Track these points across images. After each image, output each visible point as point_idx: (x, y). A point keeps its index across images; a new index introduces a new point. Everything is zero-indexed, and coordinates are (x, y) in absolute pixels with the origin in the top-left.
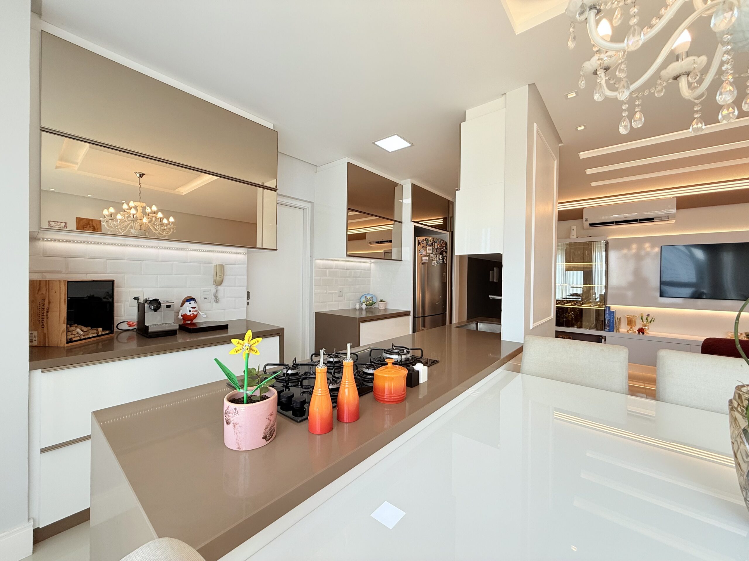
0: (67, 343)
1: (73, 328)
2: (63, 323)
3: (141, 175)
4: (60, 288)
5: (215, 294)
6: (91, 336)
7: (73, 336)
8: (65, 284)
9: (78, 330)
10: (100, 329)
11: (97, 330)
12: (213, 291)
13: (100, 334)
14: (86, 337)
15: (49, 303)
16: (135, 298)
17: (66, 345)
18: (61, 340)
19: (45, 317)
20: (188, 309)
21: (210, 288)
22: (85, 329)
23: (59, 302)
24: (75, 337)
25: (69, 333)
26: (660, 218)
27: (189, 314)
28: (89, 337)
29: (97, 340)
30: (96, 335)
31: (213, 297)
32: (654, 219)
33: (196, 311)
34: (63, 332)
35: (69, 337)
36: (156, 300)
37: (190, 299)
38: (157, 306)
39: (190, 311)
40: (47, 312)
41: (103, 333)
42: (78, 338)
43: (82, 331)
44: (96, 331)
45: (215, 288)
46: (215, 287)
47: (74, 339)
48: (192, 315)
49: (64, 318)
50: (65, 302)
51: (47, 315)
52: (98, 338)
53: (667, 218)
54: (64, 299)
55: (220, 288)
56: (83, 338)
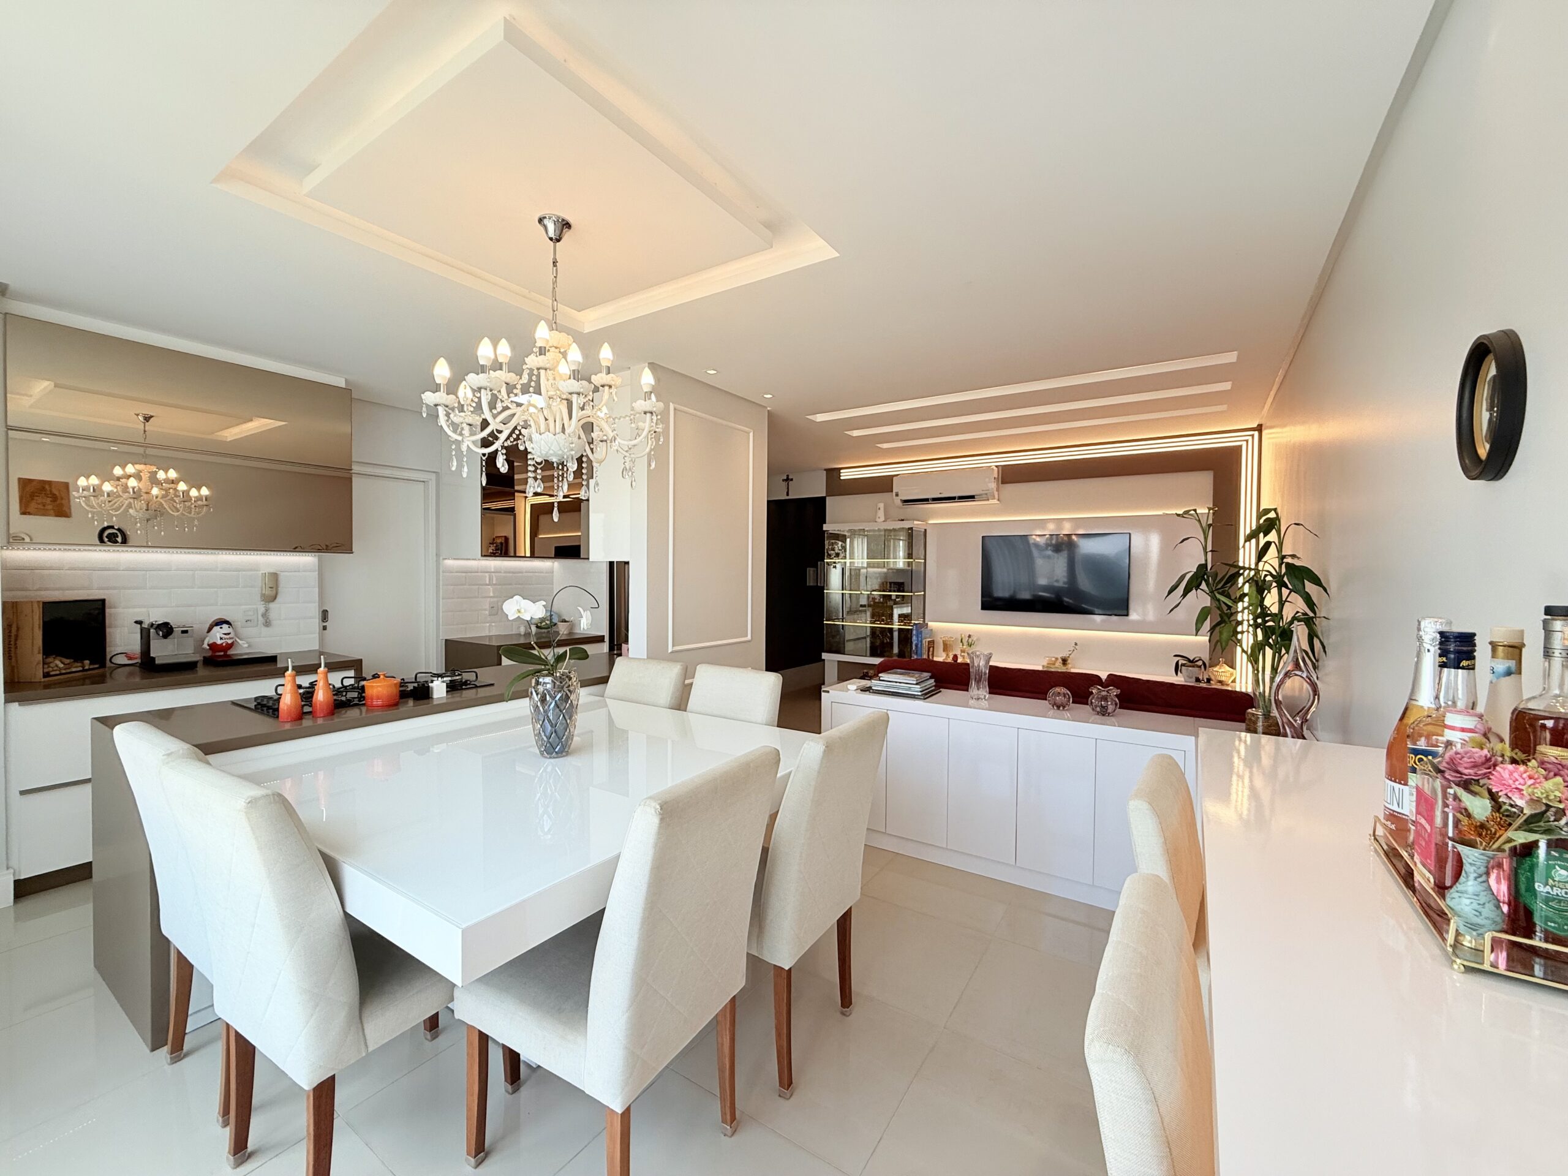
0: (44, 676)
1: (50, 660)
2: (38, 653)
4: (34, 610)
5: (265, 615)
6: (74, 670)
7: (51, 669)
8: (39, 606)
9: (58, 662)
10: (87, 662)
11: (83, 663)
12: (262, 609)
13: (87, 667)
14: (68, 671)
15: (18, 629)
16: (136, 622)
17: (43, 680)
18: (36, 674)
19: (12, 646)
20: (218, 636)
21: (254, 606)
22: (67, 661)
23: (32, 628)
24: (53, 671)
25: (46, 666)
26: (981, 496)
27: (219, 642)
28: (71, 671)
29: (82, 675)
30: (81, 669)
31: (260, 618)
32: (976, 497)
33: (230, 638)
34: (38, 663)
35: (46, 670)
36: (166, 624)
37: (220, 623)
38: (167, 631)
39: (221, 639)
40: (16, 640)
41: (92, 667)
42: (58, 672)
43: (62, 663)
44: (79, 664)
45: (265, 606)
46: (264, 604)
47: (52, 673)
48: (224, 644)
49: (39, 648)
50: (39, 628)
51: (16, 644)
52: (85, 673)
54: (38, 623)
55: (272, 605)
56: (64, 671)
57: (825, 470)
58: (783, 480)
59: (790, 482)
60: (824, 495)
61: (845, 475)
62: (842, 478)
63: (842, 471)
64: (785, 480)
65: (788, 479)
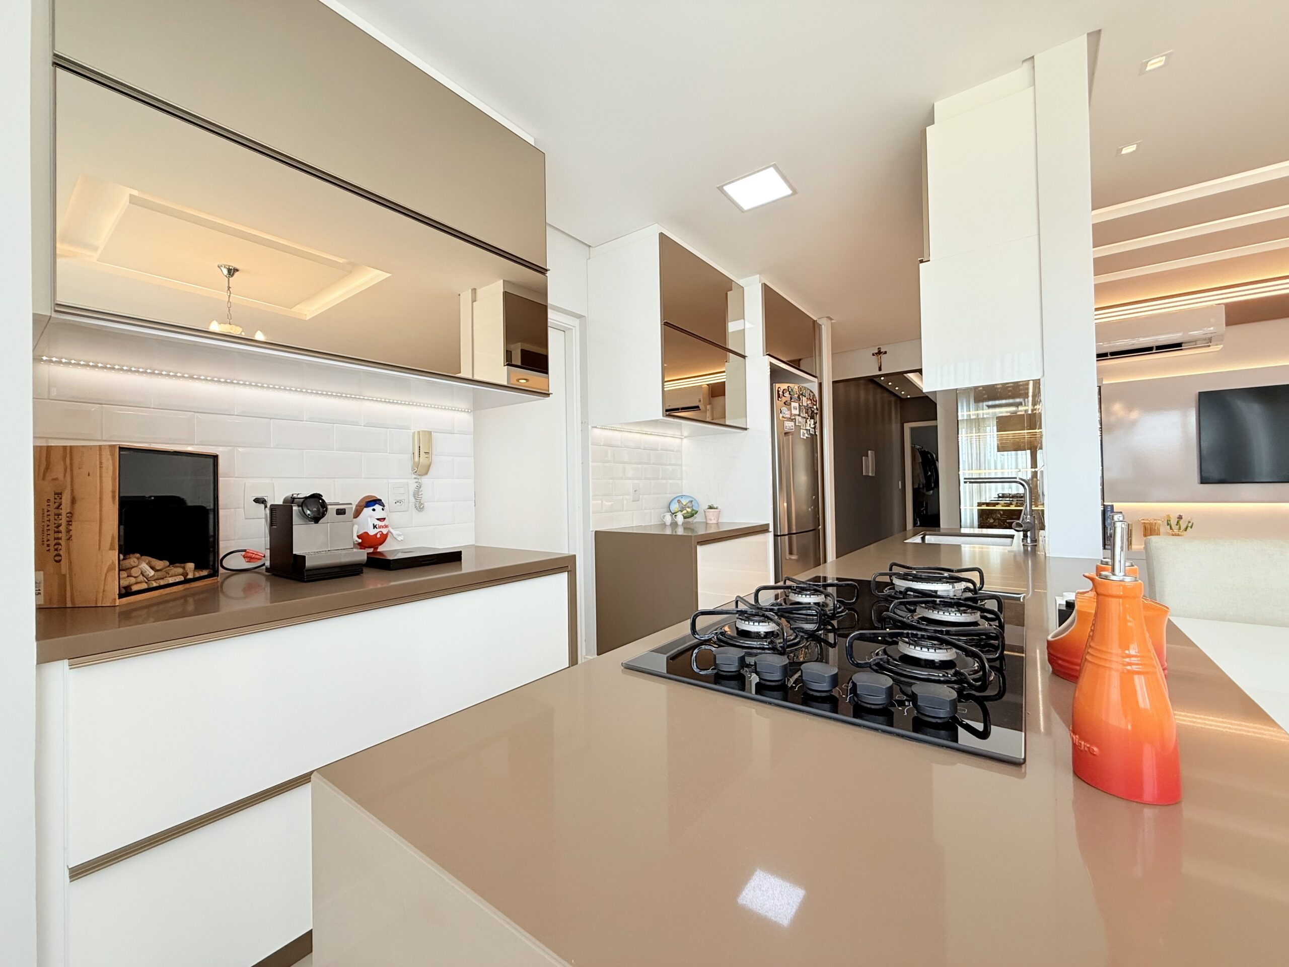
0: (121, 596)
1: (133, 560)
2: (110, 549)
3: (232, 272)
4: (101, 463)
5: (417, 494)
6: (171, 580)
7: (133, 580)
8: (113, 455)
9: (144, 566)
10: (191, 566)
11: (184, 568)
12: (413, 486)
13: (190, 576)
14: (162, 583)
15: (73, 501)
16: (257, 501)
17: (118, 602)
18: (104, 591)
19: (63, 535)
20: (368, 522)
21: (405, 481)
22: (159, 564)
23: (98, 500)
24: (137, 583)
25: (124, 574)
26: (1194, 343)
27: (372, 532)
28: (166, 583)
29: (185, 590)
30: (182, 578)
31: (412, 499)
32: (1183, 345)
33: (386, 526)
34: (111, 568)
35: (125, 583)
36: (316, 497)
37: (372, 502)
38: (318, 510)
39: (375, 527)
40: (69, 523)
41: (197, 575)
42: (144, 586)
43: (152, 568)
44: (180, 570)
45: (416, 480)
46: (415, 478)
47: (135, 588)
48: (378, 536)
49: (113, 538)
50: (114, 497)
51: (69, 531)
52: (187, 586)
53: (1208, 341)
54: (110, 488)
55: (425, 480)
56: (155, 584)
64: (876, 353)
65: (879, 353)
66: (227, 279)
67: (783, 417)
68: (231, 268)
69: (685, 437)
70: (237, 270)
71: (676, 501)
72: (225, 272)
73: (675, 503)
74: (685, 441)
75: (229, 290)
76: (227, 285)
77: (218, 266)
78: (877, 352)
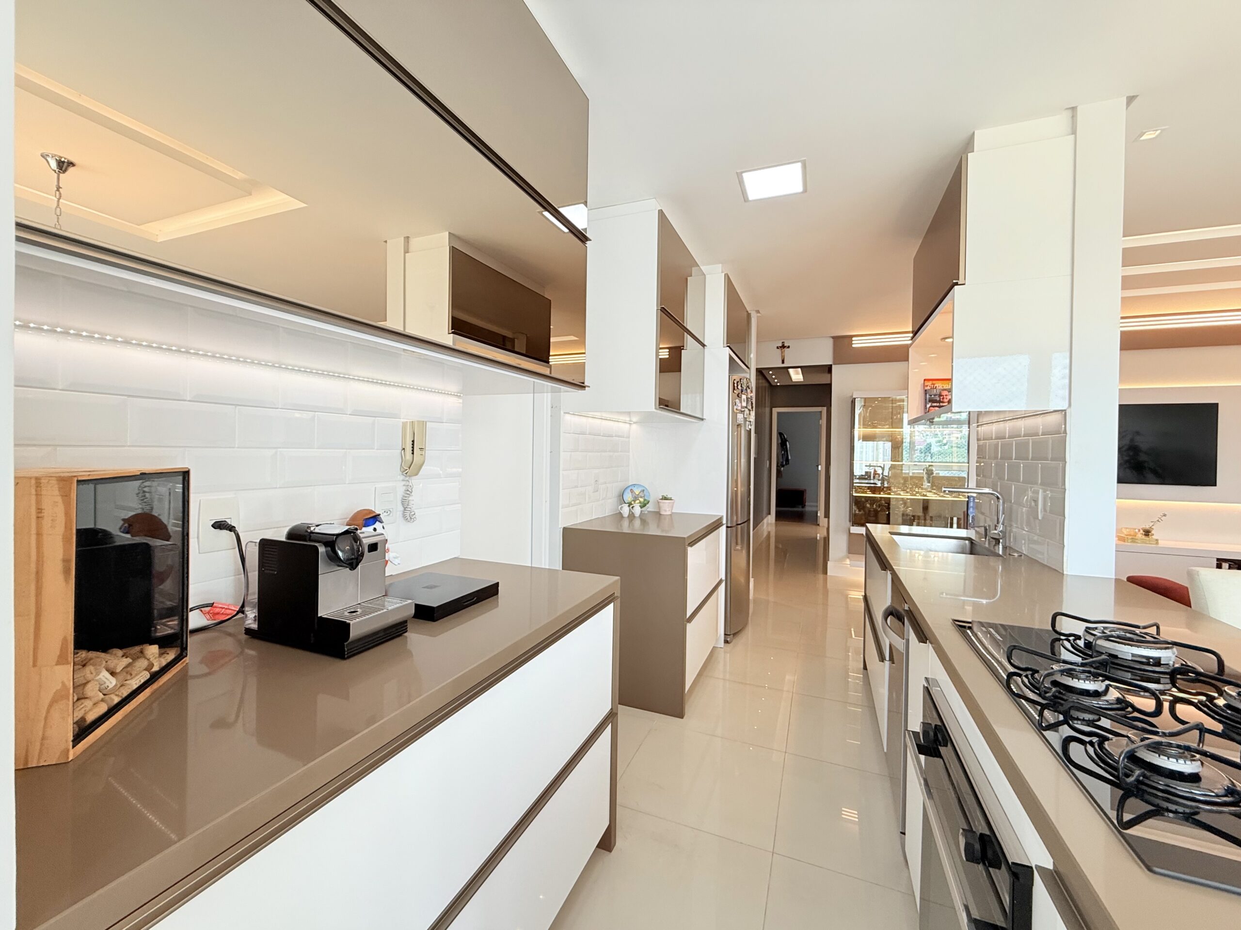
2: (58, 663)
3: (63, 166)
4: (39, 510)
5: (405, 500)
6: (135, 684)
7: (89, 706)
8: (66, 496)
9: (104, 675)
10: (154, 650)
11: (144, 656)
13: (156, 669)
14: (125, 693)
16: (220, 525)
17: (73, 753)
18: (43, 738)
21: (394, 485)
23: (33, 576)
24: (93, 709)
25: (78, 697)
28: (130, 691)
29: (152, 694)
30: (146, 676)
31: (401, 505)
34: (67, 697)
35: (79, 715)
36: (350, 532)
37: (371, 518)
41: (164, 663)
42: (104, 709)
43: (111, 672)
44: (143, 662)
45: (404, 483)
47: (91, 717)
50: (66, 571)
52: (154, 686)
56: (116, 700)
57: (833, 338)
58: (778, 348)
59: (786, 349)
60: (830, 363)
61: (857, 343)
62: (854, 346)
63: (854, 339)
64: (781, 347)
65: (783, 347)
66: (56, 175)
67: (737, 409)
68: (63, 160)
69: (634, 423)
70: (71, 164)
71: (628, 490)
72: (54, 164)
73: (628, 493)
74: (634, 426)
75: (58, 190)
76: (56, 183)
77: (42, 156)
78: (781, 345)
